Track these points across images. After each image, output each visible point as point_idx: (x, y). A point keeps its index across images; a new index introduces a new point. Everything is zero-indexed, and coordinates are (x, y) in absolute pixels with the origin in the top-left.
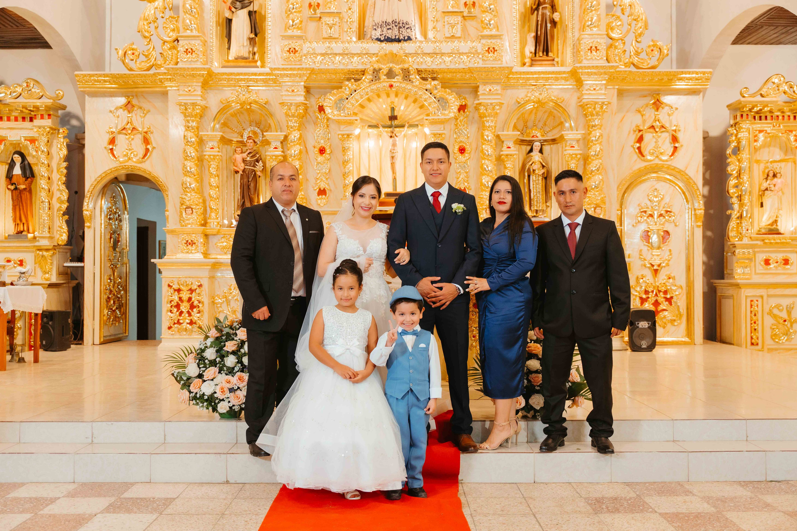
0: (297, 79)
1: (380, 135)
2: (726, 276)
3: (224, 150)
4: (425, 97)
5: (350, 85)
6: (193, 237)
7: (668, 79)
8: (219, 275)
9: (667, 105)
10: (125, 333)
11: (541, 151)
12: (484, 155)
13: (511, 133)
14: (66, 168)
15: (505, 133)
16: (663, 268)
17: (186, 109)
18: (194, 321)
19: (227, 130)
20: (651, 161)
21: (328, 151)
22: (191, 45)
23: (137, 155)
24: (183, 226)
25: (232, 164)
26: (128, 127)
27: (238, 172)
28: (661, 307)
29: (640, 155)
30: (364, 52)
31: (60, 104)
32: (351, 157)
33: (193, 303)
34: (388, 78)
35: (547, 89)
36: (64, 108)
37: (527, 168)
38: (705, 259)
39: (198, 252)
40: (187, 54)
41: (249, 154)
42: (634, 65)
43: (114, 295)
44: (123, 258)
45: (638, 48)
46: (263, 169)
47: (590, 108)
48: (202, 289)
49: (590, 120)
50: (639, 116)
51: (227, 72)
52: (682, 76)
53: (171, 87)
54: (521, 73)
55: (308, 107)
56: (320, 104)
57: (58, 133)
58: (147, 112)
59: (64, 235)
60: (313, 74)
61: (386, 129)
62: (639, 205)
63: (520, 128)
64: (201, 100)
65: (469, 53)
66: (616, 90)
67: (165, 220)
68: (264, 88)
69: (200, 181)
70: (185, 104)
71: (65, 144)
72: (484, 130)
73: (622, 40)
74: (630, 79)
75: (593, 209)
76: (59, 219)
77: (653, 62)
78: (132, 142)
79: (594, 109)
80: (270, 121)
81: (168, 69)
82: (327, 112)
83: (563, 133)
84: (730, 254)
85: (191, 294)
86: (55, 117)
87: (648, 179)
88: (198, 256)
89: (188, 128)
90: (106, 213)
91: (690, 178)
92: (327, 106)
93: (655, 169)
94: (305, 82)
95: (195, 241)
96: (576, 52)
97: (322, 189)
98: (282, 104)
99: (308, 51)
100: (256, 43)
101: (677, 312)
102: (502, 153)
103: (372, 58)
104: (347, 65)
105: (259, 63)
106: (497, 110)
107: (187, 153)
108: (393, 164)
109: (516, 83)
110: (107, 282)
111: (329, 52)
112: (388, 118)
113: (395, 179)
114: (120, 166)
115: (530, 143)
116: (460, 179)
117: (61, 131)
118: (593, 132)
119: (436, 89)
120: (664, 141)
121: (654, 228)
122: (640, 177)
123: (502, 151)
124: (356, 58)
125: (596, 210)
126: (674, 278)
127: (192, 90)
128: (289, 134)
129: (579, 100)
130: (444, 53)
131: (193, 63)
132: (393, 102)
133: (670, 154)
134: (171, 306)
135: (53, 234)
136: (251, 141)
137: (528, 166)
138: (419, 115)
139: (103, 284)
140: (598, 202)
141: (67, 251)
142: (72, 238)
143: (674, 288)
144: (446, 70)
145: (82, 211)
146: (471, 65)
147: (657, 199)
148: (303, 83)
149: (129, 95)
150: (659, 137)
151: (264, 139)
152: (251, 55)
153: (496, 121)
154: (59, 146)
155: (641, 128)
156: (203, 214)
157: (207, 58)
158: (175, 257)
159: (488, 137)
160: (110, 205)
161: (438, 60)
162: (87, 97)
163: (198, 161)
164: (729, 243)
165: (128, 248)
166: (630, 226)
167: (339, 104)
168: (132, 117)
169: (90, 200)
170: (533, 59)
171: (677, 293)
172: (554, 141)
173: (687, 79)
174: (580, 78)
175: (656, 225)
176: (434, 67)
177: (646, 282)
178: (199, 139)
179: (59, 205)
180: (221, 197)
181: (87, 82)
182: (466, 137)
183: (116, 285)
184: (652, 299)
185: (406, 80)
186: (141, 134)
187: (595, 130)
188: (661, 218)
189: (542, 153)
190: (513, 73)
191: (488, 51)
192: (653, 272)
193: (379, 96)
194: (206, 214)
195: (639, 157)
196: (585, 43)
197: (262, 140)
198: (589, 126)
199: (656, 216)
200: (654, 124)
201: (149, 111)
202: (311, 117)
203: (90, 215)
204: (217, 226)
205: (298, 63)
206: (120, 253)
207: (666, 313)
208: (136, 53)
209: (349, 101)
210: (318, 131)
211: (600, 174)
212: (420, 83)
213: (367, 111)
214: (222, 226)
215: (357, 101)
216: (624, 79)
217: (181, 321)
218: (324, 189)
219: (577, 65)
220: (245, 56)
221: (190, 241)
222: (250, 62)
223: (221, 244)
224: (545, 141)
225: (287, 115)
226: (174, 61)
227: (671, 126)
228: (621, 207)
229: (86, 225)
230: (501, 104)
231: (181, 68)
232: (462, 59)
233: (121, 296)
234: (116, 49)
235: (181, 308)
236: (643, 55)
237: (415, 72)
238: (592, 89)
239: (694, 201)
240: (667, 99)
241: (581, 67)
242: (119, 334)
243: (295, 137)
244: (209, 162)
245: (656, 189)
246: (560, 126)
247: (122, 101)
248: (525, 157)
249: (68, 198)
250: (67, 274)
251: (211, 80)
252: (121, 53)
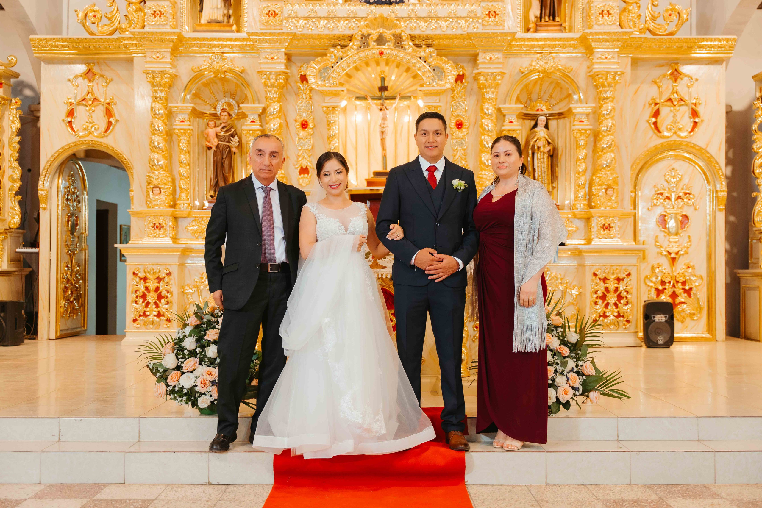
0: (277, 45)
1: (369, 108)
2: (751, 265)
3: (195, 124)
4: (419, 65)
5: (336, 52)
6: (161, 220)
7: (688, 47)
8: (190, 262)
9: (686, 76)
10: (84, 327)
11: (546, 126)
12: (483, 131)
13: (513, 106)
14: (19, 143)
15: (507, 106)
16: (681, 257)
17: (154, 78)
18: (162, 313)
19: (198, 101)
20: (668, 137)
21: (311, 125)
22: (159, 6)
23: (98, 128)
24: (150, 207)
25: (204, 140)
26: (88, 97)
27: (211, 148)
28: (679, 299)
29: (656, 131)
30: (352, 16)
31: (13, 72)
32: (337, 132)
33: (161, 292)
34: (378, 44)
35: (554, 58)
36: (17, 75)
37: (531, 145)
38: (728, 247)
39: (167, 236)
40: (155, 17)
41: (223, 128)
42: (650, 31)
43: (72, 284)
44: (81, 244)
45: (654, 12)
46: (239, 145)
47: (602, 78)
48: (171, 277)
49: (601, 92)
50: (656, 87)
51: (199, 37)
52: (703, 43)
53: (137, 54)
54: (524, 40)
55: (288, 76)
56: (303, 73)
57: (11, 104)
58: (110, 81)
59: (17, 217)
60: (295, 39)
61: (375, 101)
62: (655, 186)
63: (524, 101)
64: (171, 68)
65: (467, 17)
66: (630, 60)
67: (129, 200)
68: (240, 55)
69: (169, 157)
70: (153, 72)
71: (18, 116)
72: (484, 103)
73: (637, 3)
74: (646, 47)
75: (604, 190)
76: (11, 200)
77: (672, 28)
78: (93, 115)
79: (606, 79)
80: (247, 92)
81: (134, 33)
82: (310, 82)
83: (571, 106)
84: (755, 241)
85: (159, 282)
86: (7, 87)
87: (665, 157)
88: (167, 241)
89: (155, 99)
90: (63, 193)
91: (711, 156)
92: (310, 75)
93: (672, 146)
94: (285, 49)
95: (163, 225)
96: (587, 16)
97: (304, 167)
98: (261, 73)
99: (290, 15)
100: (231, 5)
101: (696, 305)
102: (503, 128)
103: (360, 22)
104: (332, 30)
105: (234, 27)
106: (499, 80)
107: (154, 127)
108: (383, 140)
109: (519, 50)
110: (64, 270)
111: (313, 15)
112: (377, 90)
113: (385, 157)
114: (79, 141)
115: (534, 117)
116: (457, 157)
117: (13, 101)
118: (604, 106)
119: (431, 57)
120: (683, 116)
121: (671, 211)
122: (656, 155)
123: (503, 126)
124: (342, 22)
125: (608, 192)
126: (693, 267)
127: (160, 57)
128: (268, 106)
129: (589, 70)
130: (440, 17)
131: (161, 27)
132: (384, 72)
133: (690, 130)
134: (137, 297)
135: (4, 216)
136: (226, 113)
137: (532, 143)
138: (412, 86)
139: (59, 272)
140: (610, 182)
141: (20, 235)
142: (25, 221)
143: (693, 278)
144: (442, 36)
145: (38, 191)
146: (470, 31)
147: (675, 180)
148: (283, 50)
149: (89, 62)
150: (678, 111)
151: (239, 111)
152: (226, 18)
153: (497, 92)
154: (11, 119)
155: (658, 101)
156: (172, 194)
157: (177, 21)
158: (141, 242)
159: (488, 110)
160: (67, 184)
161: (434, 25)
162: (42, 63)
163: (167, 135)
164: (755, 229)
165: (87, 232)
166: (645, 210)
167: (323, 74)
168: (93, 86)
169: (46, 178)
170: (538, 24)
171: (697, 284)
172: (561, 115)
173: (709, 47)
174: (591, 45)
175: (673, 208)
176: (429, 32)
177: (662, 272)
178: (168, 111)
179: (10, 184)
180: (192, 176)
181: (43, 47)
182: (464, 110)
183: (74, 273)
184: (669, 291)
185: (398, 47)
186: (103, 105)
187: (607, 103)
188: (680, 200)
189: (548, 129)
190: (516, 40)
191: (489, 15)
192: (671, 260)
193: (367, 64)
194: (175, 195)
195: (655, 133)
196: (596, 6)
197: (238, 113)
198: (600, 99)
199: (673, 199)
200: (672, 97)
201: (112, 80)
202: (292, 88)
203: (46, 195)
204: (187, 208)
205: (278, 28)
206: (78, 237)
207: (684, 306)
208: (98, 16)
209: (334, 70)
210: (300, 103)
211: (612, 151)
212: (413, 50)
213: (355, 81)
214: (193, 207)
215: (344, 70)
216: (638, 47)
217: (148, 313)
218: (307, 168)
219: (587, 31)
220: (219, 19)
221: (157, 224)
222: (224, 26)
223: (192, 228)
224: (551, 115)
225: (266, 85)
226: (140, 24)
227: (690, 99)
228: (635, 188)
229: (41, 206)
230: (503, 74)
231: (148, 32)
232: (459, 24)
233: (80, 285)
234: (76, 11)
235: (147, 298)
236: (660, 20)
237: (408, 38)
238: (603, 57)
239: (716, 182)
240: (686, 69)
241: (591, 34)
242: (77, 328)
243: (274, 109)
244: (179, 137)
245: (674, 169)
246: (567, 99)
247: (81, 68)
248: (529, 132)
249: (21, 176)
250: (19, 261)
251: (181, 46)
252: (81, 15)
